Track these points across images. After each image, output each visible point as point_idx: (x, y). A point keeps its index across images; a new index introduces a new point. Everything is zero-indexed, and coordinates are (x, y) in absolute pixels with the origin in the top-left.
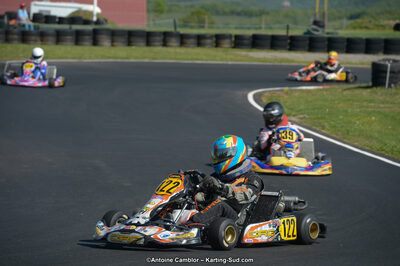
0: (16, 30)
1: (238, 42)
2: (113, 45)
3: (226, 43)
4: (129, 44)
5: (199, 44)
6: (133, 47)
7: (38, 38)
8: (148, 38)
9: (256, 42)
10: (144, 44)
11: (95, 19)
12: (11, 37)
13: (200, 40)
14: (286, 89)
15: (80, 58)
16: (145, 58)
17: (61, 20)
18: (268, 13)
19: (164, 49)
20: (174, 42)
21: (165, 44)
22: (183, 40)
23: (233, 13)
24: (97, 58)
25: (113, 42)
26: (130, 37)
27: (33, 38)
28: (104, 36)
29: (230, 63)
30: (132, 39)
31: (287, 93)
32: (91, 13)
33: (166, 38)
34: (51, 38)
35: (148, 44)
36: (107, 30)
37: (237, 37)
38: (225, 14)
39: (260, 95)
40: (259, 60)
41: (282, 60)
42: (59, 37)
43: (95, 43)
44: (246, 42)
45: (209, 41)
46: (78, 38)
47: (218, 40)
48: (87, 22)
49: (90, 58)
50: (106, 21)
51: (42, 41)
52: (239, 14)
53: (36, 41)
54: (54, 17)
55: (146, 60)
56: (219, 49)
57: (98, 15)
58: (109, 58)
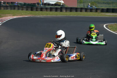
0: (39, 8)
1: (103, 11)
2: (66, 12)
3: (99, 11)
4: (71, 11)
5: (91, 11)
6: (72, 12)
7: (45, 10)
8: (76, 9)
9: (108, 11)
10: (75, 11)
11: (62, 4)
12: (38, 9)
13: (91, 10)
14: (115, 24)
15: (57, 15)
16: (75, 15)
17: (52, 5)
18: (114, 3)
19: (81, 12)
20: (84, 11)
21: (81, 11)
22: (86, 10)
23: (104, 3)
24: (61, 15)
25: (66, 11)
26: (71, 9)
27: (44, 9)
28: (64, 9)
29: (100, 16)
30: (72, 10)
31: (115, 25)
32: (61, 3)
33: (81, 9)
34: (49, 10)
35: (76, 11)
36: (65, 7)
37: (102, 9)
38: (101, 3)
39: (107, 25)
40: (108, 16)
41: (115, 16)
42: (51, 9)
43: (61, 11)
44: (105, 10)
45: (94, 10)
46: (56, 10)
47: (97, 10)
48: (59, 5)
49: (59, 15)
50: (65, 5)
51: (46, 10)
52: (105, 3)
53: (44, 10)
54: (50, 4)
55: (75, 16)
56: (97, 13)
57: (63, 3)
58: (65, 15)
